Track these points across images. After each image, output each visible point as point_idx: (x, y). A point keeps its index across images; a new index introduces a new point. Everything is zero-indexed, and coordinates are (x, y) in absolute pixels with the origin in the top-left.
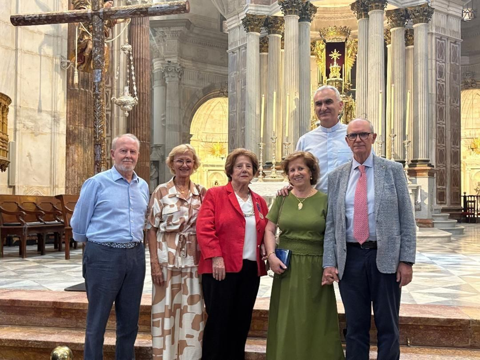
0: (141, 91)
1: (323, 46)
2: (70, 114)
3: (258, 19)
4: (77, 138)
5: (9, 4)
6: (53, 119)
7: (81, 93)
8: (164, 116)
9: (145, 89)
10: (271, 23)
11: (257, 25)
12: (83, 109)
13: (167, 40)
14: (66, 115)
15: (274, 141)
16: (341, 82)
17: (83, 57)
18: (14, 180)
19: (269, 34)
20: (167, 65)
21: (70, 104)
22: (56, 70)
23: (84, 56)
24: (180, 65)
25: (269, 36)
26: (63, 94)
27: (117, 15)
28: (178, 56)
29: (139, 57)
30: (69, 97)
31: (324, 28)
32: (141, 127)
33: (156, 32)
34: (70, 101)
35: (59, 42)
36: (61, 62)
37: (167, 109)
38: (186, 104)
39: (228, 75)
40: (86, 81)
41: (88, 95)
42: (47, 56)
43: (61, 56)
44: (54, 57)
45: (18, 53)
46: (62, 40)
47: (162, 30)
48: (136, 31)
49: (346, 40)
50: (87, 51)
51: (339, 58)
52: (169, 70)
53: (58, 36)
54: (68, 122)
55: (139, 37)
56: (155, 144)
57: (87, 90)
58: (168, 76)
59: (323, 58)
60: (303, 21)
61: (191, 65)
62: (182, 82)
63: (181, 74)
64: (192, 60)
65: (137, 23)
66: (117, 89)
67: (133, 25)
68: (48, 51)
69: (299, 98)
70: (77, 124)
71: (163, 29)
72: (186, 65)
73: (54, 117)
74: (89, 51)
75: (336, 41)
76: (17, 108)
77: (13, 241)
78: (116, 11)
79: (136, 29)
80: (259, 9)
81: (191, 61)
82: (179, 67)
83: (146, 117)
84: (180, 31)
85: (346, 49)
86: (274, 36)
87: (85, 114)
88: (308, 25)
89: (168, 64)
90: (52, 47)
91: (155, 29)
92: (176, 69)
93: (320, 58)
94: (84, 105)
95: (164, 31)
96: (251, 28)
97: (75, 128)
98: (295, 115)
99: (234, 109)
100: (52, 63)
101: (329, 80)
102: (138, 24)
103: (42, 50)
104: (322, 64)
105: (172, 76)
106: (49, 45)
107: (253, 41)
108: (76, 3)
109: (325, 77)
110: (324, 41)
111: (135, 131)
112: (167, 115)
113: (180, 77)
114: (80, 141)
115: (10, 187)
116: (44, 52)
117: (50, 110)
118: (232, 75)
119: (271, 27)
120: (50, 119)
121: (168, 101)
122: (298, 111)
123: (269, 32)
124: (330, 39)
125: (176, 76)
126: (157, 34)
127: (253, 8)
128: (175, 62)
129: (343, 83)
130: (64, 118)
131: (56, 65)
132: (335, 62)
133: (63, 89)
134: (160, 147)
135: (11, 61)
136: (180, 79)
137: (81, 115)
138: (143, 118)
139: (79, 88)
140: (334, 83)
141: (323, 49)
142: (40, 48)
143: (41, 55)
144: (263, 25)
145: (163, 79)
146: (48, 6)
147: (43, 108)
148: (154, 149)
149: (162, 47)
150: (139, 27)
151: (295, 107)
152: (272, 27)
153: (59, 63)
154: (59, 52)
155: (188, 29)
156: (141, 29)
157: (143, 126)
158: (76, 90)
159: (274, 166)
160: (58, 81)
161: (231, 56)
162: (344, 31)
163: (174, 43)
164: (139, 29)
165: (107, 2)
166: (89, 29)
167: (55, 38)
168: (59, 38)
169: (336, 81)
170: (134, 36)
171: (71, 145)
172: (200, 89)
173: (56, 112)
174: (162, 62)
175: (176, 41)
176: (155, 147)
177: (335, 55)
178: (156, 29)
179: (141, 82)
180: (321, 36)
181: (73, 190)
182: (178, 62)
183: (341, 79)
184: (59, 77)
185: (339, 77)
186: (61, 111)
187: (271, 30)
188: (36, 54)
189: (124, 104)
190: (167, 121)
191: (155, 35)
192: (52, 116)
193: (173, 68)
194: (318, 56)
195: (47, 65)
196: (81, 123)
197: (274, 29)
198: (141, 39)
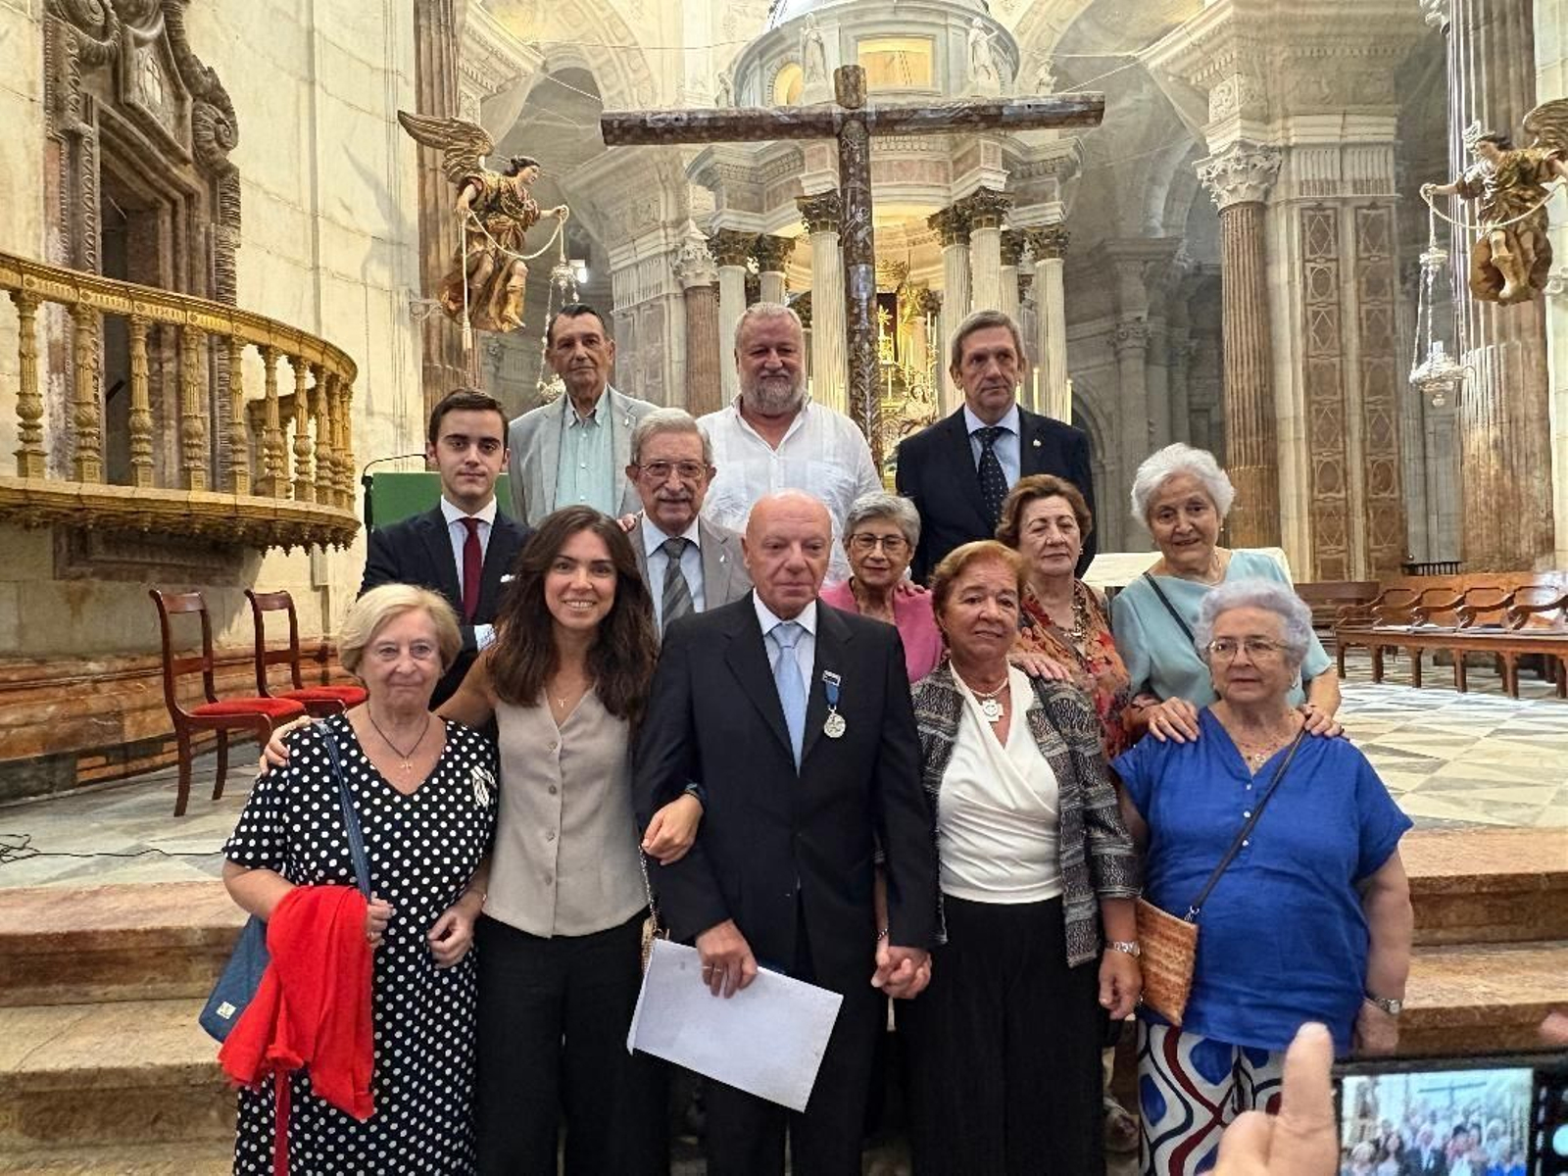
3: (743, 240)
6: (399, 431)
7: (448, 375)
10: (768, 250)
11: (741, 252)
18: (326, 572)
19: (762, 271)
22: (400, 321)
25: (763, 275)
27: (916, 122)
35: (403, 257)
36: (411, 303)
42: (380, 288)
43: (409, 289)
44: (395, 290)
45: (319, 275)
49: (899, 289)
50: (479, 277)
51: (888, 324)
53: (400, 244)
68: (382, 275)
73: (401, 427)
74: (484, 279)
78: (915, 111)
80: (744, 220)
85: (899, 306)
86: (773, 276)
90: (388, 268)
96: (728, 258)
100: (392, 303)
103: (368, 272)
106: (382, 261)
107: (733, 283)
108: (453, 167)
115: (315, 588)
116: (374, 280)
117: (392, 411)
119: (767, 257)
120: (391, 431)
123: (763, 268)
127: (733, 218)
131: (398, 308)
132: (882, 331)
133: (414, 365)
135: (305, 294)
142: (364, 269)
143: (365, 285)
144: (751, 251)
147: (376, 408)
153: (406, 305)
154: (404, 280)
161: (621, 322)
166: (486, 227)
167: (395, 247)
168: (401, 248)
173: (405, 417)
177: (881, 316)
188: (356, 282)
192: (396, 426)
195: (380, 306)
197: (772, 261)
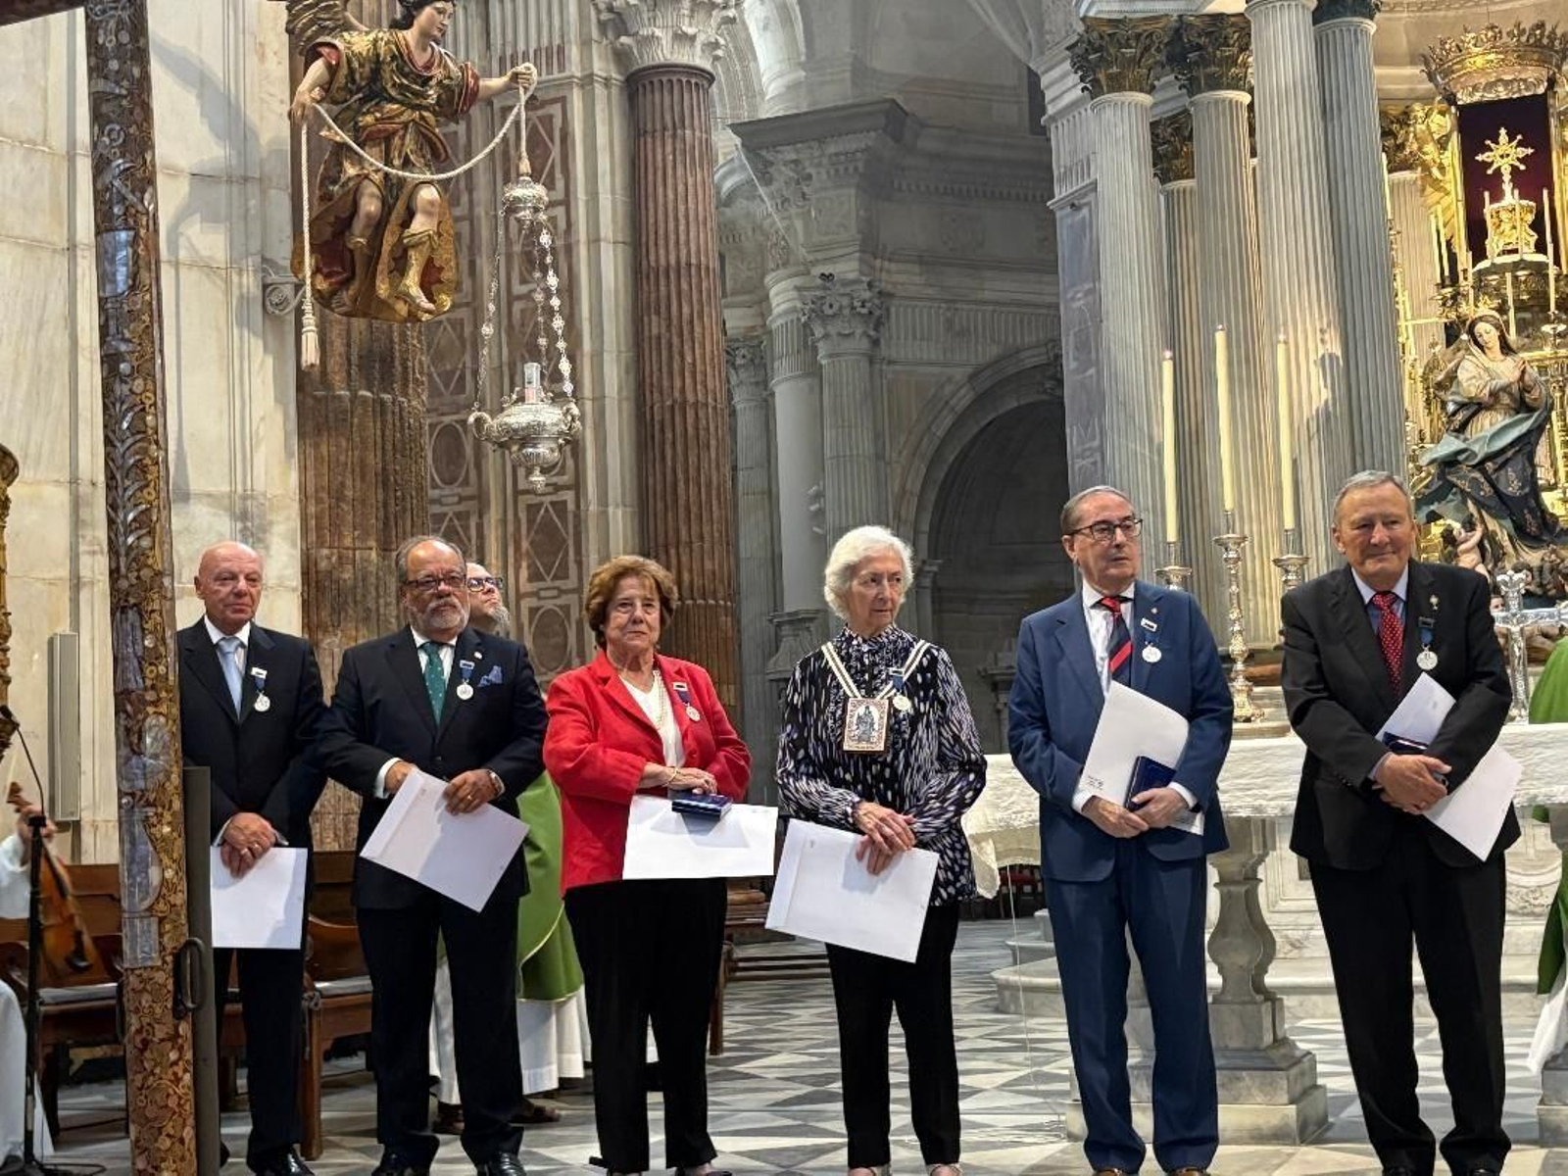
0: (690, 398)
1: (1442, 123)
2: (319, 501)
3: (1138, 36)
4: (350, 600)
5: (39, 65)
6: (239, 525)
7: (359, 410)
8: (819, 496)
9: (706, 387)
10: (1199, 47)
11: (1136, 62)
12: (371, 477)
13: (816, 192)
14: (296, 506)
15: (1232, 555)
16: (1539, 270)
17: (348, 255)
18: (77, 797)
19: (1191, 94)
20: (819, 293)
21: (318, 459)
22: (244, 322)
23: (351, 251)
24: (870, 285)
25: (1192, 103)
26: (279, 418)
28: (862, 251)
29: (673, 261)
30: (309, 427)
31: (1443, 43)
32: (696, 545)
33: (772, 164)
34: (317, 446)
35: (252, 203)
36: (265, 287)
37: (828, 463)
38: (903, 439)
39: (1057, 307)
40: (383, 360)
41: (389, 417)
42: (207, 267)
43: (264, 260)
44: (234, 263)
45: (79, 260)
46: (263, 192)
47: (793, 156)
48: (659, 157)
49: (1552, 83)
50: (358, 225)
51: (1522, 167)
52: (830, 312)
53: (246, 179)
54: (313, 537)
55: (670, 181)
56: (787, 610)
57: (386, 397)
58: (826, 336)
59: (1449, 176)
60: (1334, 16)
61: (917, 279)
62: (884, 351)
63: (877, 320)
64: (921, 261)
65: (658, 127)
66: (593, 400)
67: (645, 132)
68: (209, 241)
69: (1339, 353)
70: (348, 542)
71: (797, 151)
72: (895, 284)
73: (244, 516)
74: (367, 226)
75: (1503, 96)
76: (81, 489)
77: (71, 1062)
79: (659, 150)
81: (916, 268)
82: (867, 295)
83: (715, 502)
84: (863, 151)
85: (1553, 122)
86: (1216, 102)
87: (381, 497)
88: (1358, 32)
89: (825, 288)
90: (222, 228)
91: (764, 153)
92: (856, 304)
93: (1436, 172)
94: (373, 460)
95: (801, 156)
96: (1110, 77)
97: (340, 557)
98: (1329, 431)
99: (1093, 438)
100: (228, 292)
101: (1484, 265)
102: (664, 129)
103: (182, 241)
104: (1447, 200)
105: (840, 334)
106: (211, 218)
107: (1122, 130)
108: (304, 30)
109: (1464, 258)
110: (1451, 99)
111: (674, 561)
112: (829, 494)
113: (872, 333)
114: (362, 615)
116: (192, 248)
117: (226, 488)
118: (1073, 299)
119: (1196, 63)
120: (224, 525)
121: (827, 434)
122: (1341, 410)
123: (1193, 87)
124: (1475, 88)
125: (859, 331)
126: (776, 175)
128: (852, 276)
129: (1552, 271)
130: (288, 519)
131: (241, 296)
132: (1507, 187)
133: (279, 399)
134: (811, 620)
135: (52, 297)
136: (876, 343)
137: (363, 502)
138: (700, 507)
139: (349, 387)
140: (1508, 275)
141: (1448, 137)
142: (174, 235)
144: (1162, 57)
145: (807, 346)
146: (201, 61)
147: (197, 484)
148: (786, 630)
149: (799, 224)
150: (669, 141)
151: (1326, 394)
152: (1204, 62)
153: (255, 291)
154: (255, 245)
155: (897, 139)
156: (679, 146)
157: (701, 538)
158: (340, 397)
159: (1239, 666)
160: (255, 366)
161: (1069, 221)
162: (1538, 44)
163: (845, 204)
164: (669, 149)
165: (428, 10)
166: (357, 132)
167: (235, 189)
168: (249, 185)
169: (1516, 266)
170: (650, 177)
171: (326, 631)
172: (960, 374)
173: (252, 497)
174: (798, 281)
175: (853, 191)
176: (791, 622)
177: (1505, 154)
178: (769, 156)
179: (689, 359)
180: (1431, 77)
181: (341, 826)
182: (862, 273)
183: (1540, 258)
184: (257, 345)
185: (1533, 249)
186: (276, 490)
187: (1201, 73)
189: (527, 436)
190: (829, 515)
191: (766, 180)
192: (234, 517)
193: (845, 301)
194: (1426, 168)
196: (366, 534)
197: (1213, 69)
198: (681, 188)
